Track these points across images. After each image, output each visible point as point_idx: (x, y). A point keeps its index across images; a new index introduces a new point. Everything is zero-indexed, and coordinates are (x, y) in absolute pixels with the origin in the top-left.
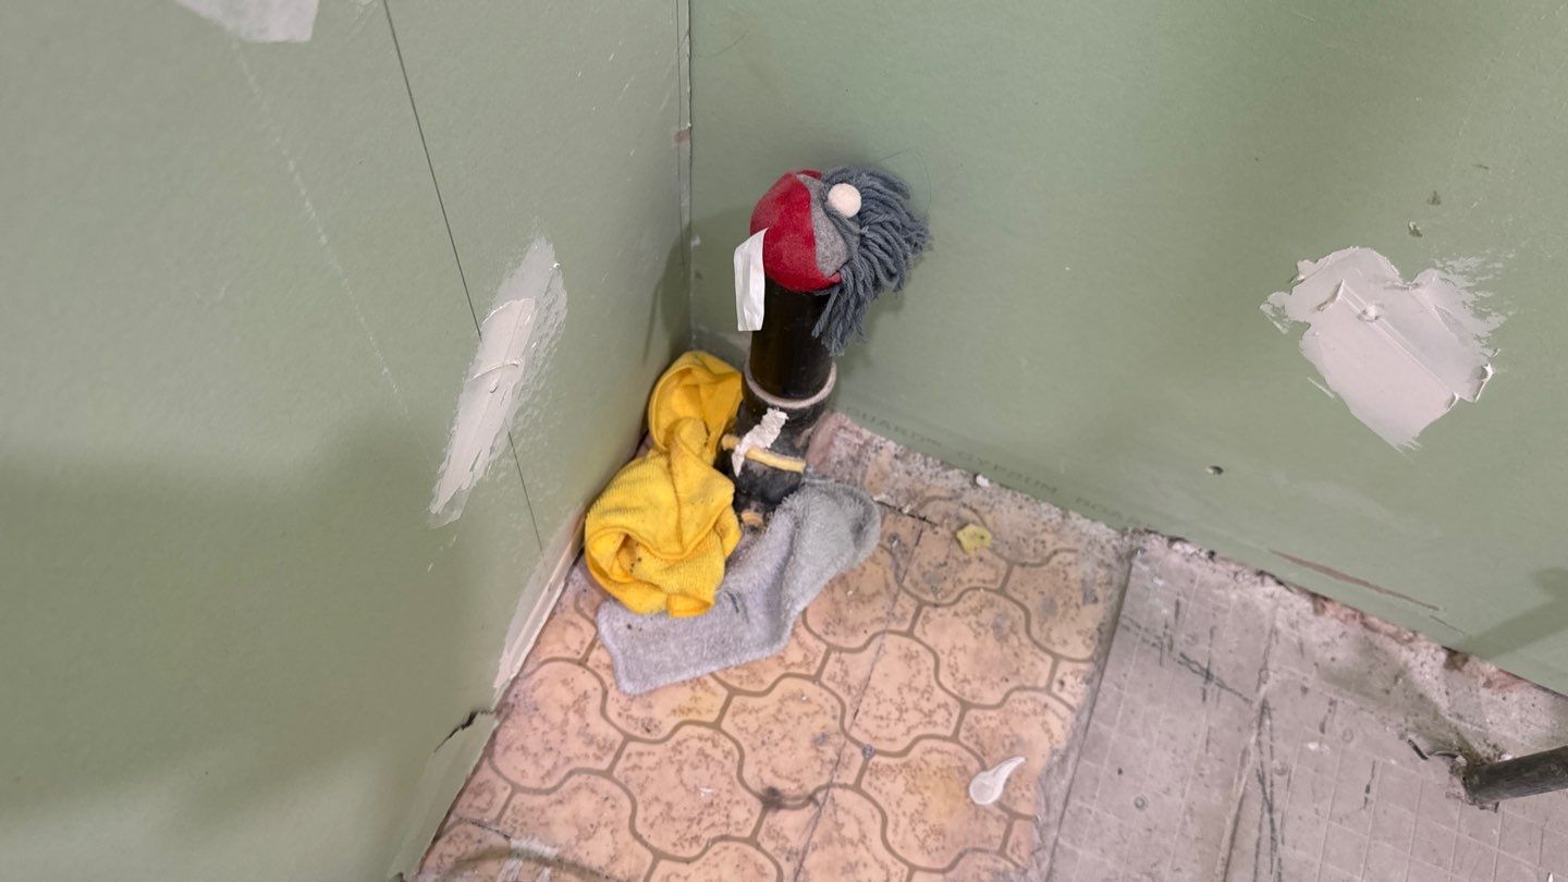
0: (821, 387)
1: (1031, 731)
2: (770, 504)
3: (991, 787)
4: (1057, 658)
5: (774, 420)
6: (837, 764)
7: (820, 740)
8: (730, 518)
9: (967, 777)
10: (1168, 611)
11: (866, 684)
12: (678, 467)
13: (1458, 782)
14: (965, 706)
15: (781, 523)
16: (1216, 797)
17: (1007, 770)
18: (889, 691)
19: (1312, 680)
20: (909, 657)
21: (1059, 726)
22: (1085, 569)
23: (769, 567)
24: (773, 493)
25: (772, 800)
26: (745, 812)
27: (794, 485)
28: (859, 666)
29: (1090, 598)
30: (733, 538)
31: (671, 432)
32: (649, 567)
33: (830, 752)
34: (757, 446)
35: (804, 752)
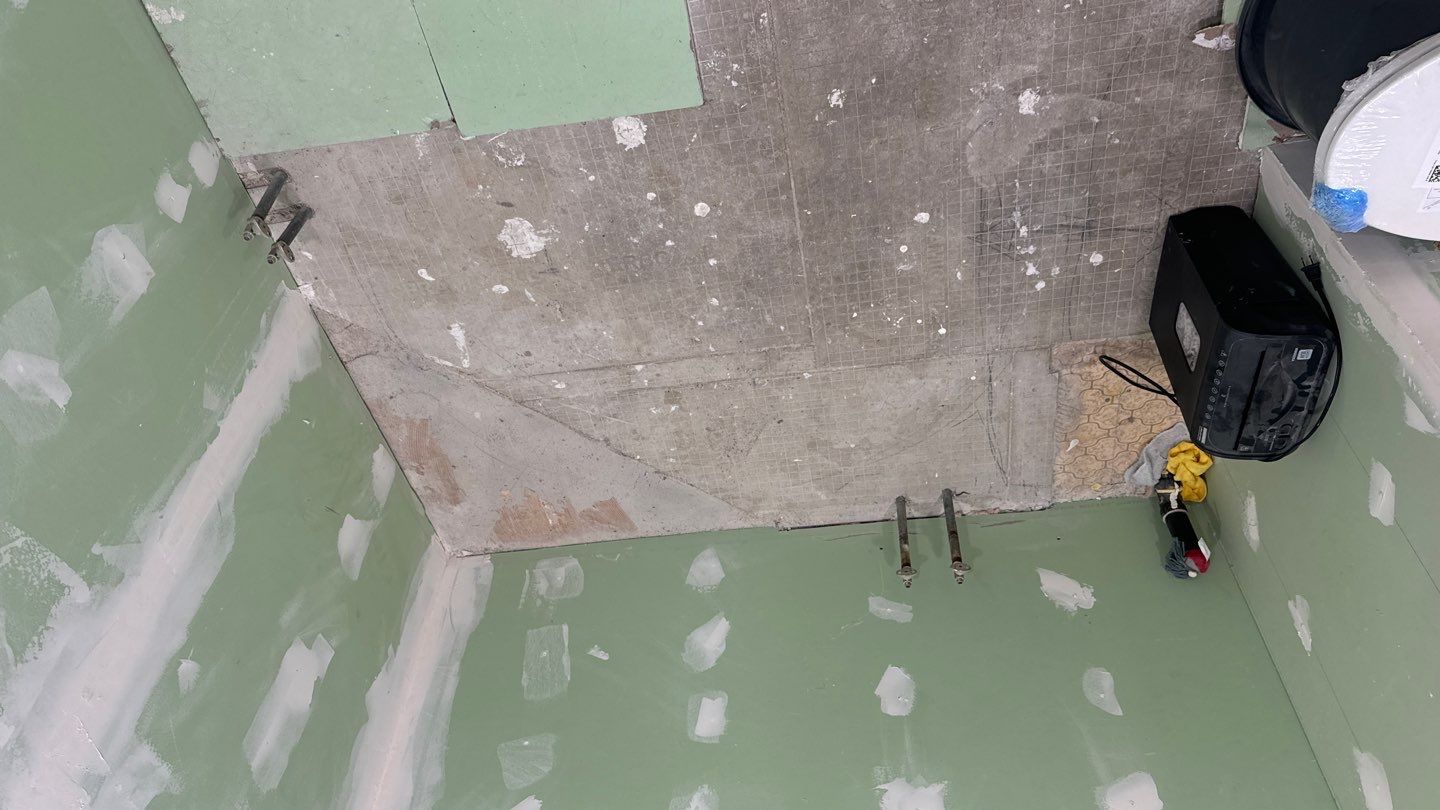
0: (1167, 518)
1: (1065, 457)
2: (1162, 478)
3: (1073, 444)
4: (1064, 472)
5: (1174, 505)
6: (1116, 432)
7: (1123, 433)
8: (1172, 472)
9: (1081, 442)
10: (1039, 493)
11: (1114, 447)
12: (1192, 477)
13: (953, 490)
14: (1086, 454)
15: (1159, 477)
16: (1015, 465)
17: (1071, 447)
18: (1107, 450)
19: (996, 495)
20: (1105, 457)
21: (1059, 460)
22: (1062, 492)
23: (1156, 467)
24: (1162, 482)
25: (1131, 420)
26: (1137, 414)
27: (1157, 486)
28: (1118, 450)
29: (1059, 486)
30: (1168, 467)
31: (1196, 480)
32: (1190, 457)
33: (1119, 433)
34: (1173, 494)
35: (1126, 430)
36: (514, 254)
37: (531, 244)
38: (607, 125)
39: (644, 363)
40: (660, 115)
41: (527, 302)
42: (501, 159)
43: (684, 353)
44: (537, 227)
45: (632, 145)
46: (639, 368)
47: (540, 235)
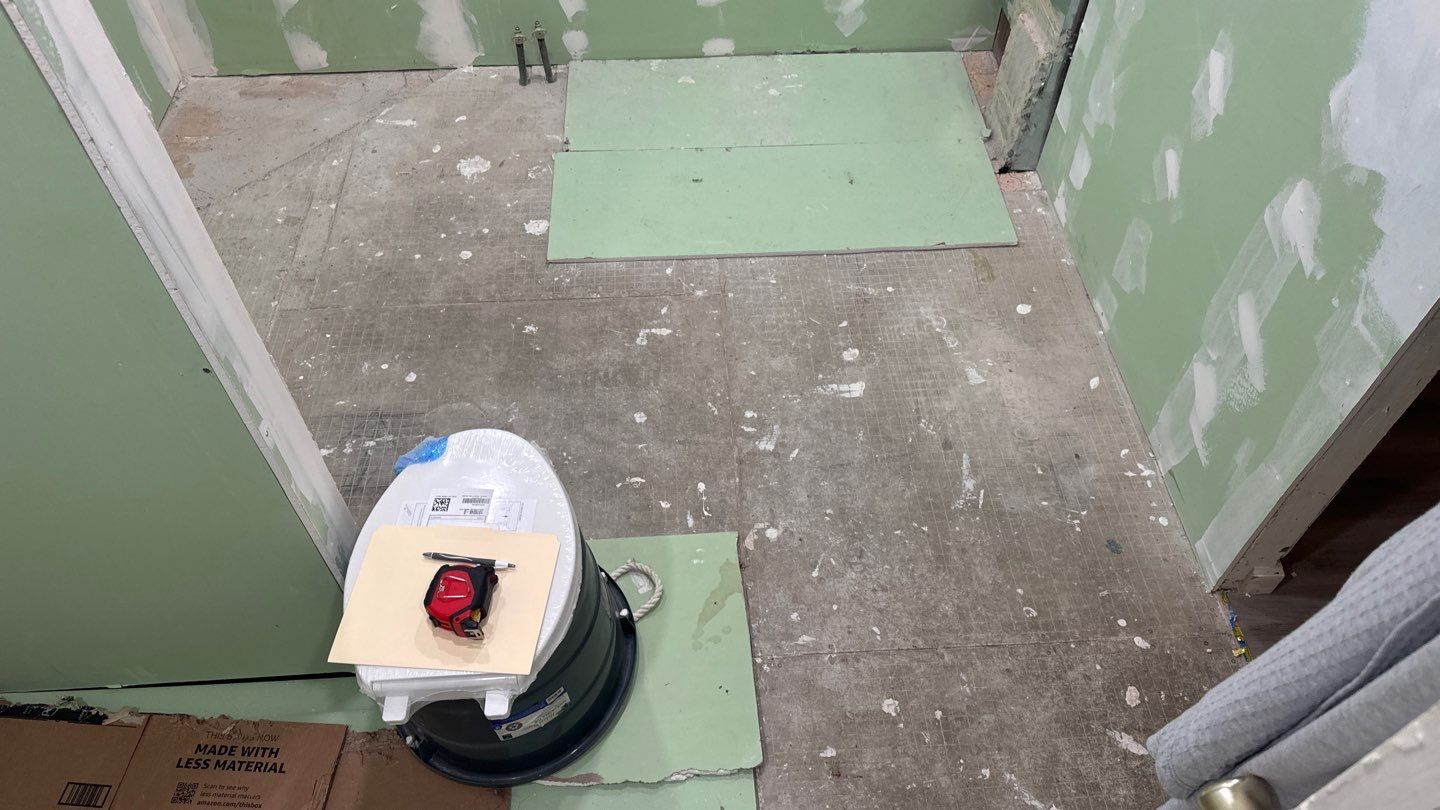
36: (462, 161)
37: (468, 170)
38: (547, 218)
39: (336, 210)
40: (546, 243)
41: (420, 159)
42: (534, 168)
43: (335, 232)
44: (480, 175)
45: (527, 227)
46: (333, 206)
47: (473, 175)
